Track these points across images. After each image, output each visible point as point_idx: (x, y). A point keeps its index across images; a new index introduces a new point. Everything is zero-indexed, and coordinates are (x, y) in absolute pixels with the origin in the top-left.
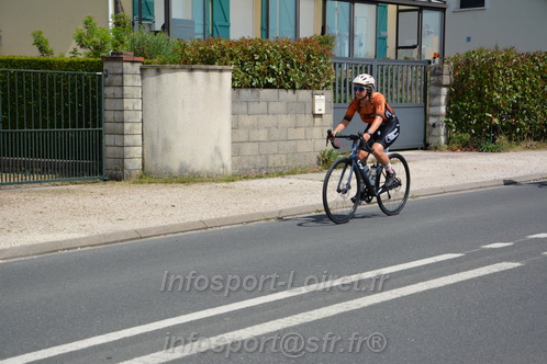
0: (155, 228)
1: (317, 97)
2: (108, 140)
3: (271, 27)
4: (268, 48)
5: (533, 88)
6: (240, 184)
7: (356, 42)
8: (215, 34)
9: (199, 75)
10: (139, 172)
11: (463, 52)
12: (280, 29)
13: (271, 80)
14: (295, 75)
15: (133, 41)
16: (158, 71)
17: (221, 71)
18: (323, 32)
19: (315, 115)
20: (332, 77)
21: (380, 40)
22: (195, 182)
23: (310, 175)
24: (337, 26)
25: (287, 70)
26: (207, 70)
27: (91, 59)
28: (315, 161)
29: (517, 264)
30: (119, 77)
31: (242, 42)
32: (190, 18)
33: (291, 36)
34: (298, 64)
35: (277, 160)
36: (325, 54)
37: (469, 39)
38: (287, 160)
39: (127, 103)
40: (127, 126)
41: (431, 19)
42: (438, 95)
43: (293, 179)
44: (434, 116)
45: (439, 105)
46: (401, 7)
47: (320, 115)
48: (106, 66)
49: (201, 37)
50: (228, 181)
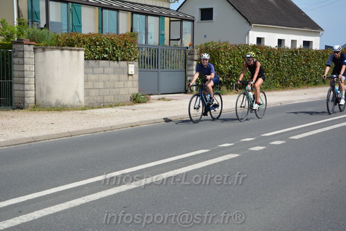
0: (43, 136)
1: (130, 65)
2: (15, 87)
3: (104, 27)
4: (103, 38)
5: (239, 63)
6: (89, 112)
7: (149, 36)
8: (74, 31)
9: (67, 53)
10: (33, 105)
11: (203, 43)
12: (109, 28)
13: (105, 56)
14: (118, 53)
15: (29, 33)
16: (44, 50)
17: (78, 50)
18: (132, 31)
19: (129, 75)
20: (138, 55)
21: (161, 36)
22: (65, 110)
23: (127, 107)
24: (139, 27)
25: (114, 51)
26: (71, 50)
27: (5, 43)
28: (129, 99)
29: (237, 155)
30: (21, 53)
31: (89, 35)
32: (60, 21)
33: (115, 32)
34: (120, 47)
35: (109, 99)
36: (134, 42)
37: (205, 36)
38: (114, 98)
39: (26, 67)
40: (26, 80)
41: (187, 25)
42: (192, 65)
43: (117, 109)
44: (190, 76)
45: (193, 70)
46: (172, 19)
47: (132, 75)
48: (14, 46)
49: (66, 31)
50: (82, 110)
